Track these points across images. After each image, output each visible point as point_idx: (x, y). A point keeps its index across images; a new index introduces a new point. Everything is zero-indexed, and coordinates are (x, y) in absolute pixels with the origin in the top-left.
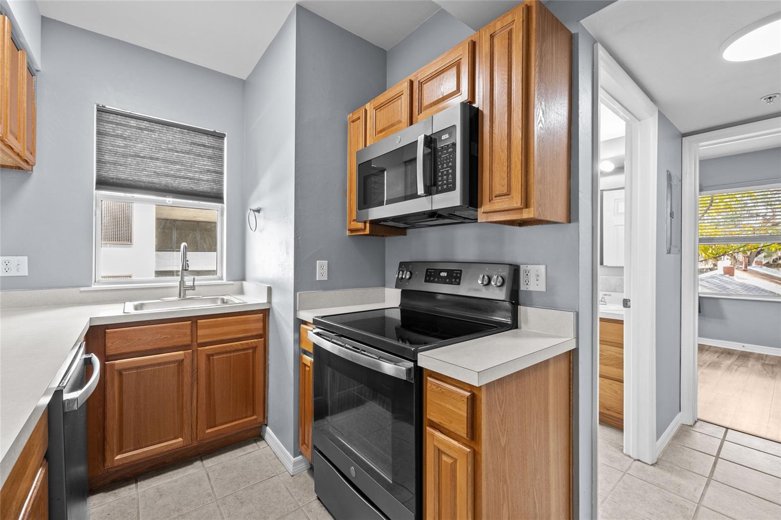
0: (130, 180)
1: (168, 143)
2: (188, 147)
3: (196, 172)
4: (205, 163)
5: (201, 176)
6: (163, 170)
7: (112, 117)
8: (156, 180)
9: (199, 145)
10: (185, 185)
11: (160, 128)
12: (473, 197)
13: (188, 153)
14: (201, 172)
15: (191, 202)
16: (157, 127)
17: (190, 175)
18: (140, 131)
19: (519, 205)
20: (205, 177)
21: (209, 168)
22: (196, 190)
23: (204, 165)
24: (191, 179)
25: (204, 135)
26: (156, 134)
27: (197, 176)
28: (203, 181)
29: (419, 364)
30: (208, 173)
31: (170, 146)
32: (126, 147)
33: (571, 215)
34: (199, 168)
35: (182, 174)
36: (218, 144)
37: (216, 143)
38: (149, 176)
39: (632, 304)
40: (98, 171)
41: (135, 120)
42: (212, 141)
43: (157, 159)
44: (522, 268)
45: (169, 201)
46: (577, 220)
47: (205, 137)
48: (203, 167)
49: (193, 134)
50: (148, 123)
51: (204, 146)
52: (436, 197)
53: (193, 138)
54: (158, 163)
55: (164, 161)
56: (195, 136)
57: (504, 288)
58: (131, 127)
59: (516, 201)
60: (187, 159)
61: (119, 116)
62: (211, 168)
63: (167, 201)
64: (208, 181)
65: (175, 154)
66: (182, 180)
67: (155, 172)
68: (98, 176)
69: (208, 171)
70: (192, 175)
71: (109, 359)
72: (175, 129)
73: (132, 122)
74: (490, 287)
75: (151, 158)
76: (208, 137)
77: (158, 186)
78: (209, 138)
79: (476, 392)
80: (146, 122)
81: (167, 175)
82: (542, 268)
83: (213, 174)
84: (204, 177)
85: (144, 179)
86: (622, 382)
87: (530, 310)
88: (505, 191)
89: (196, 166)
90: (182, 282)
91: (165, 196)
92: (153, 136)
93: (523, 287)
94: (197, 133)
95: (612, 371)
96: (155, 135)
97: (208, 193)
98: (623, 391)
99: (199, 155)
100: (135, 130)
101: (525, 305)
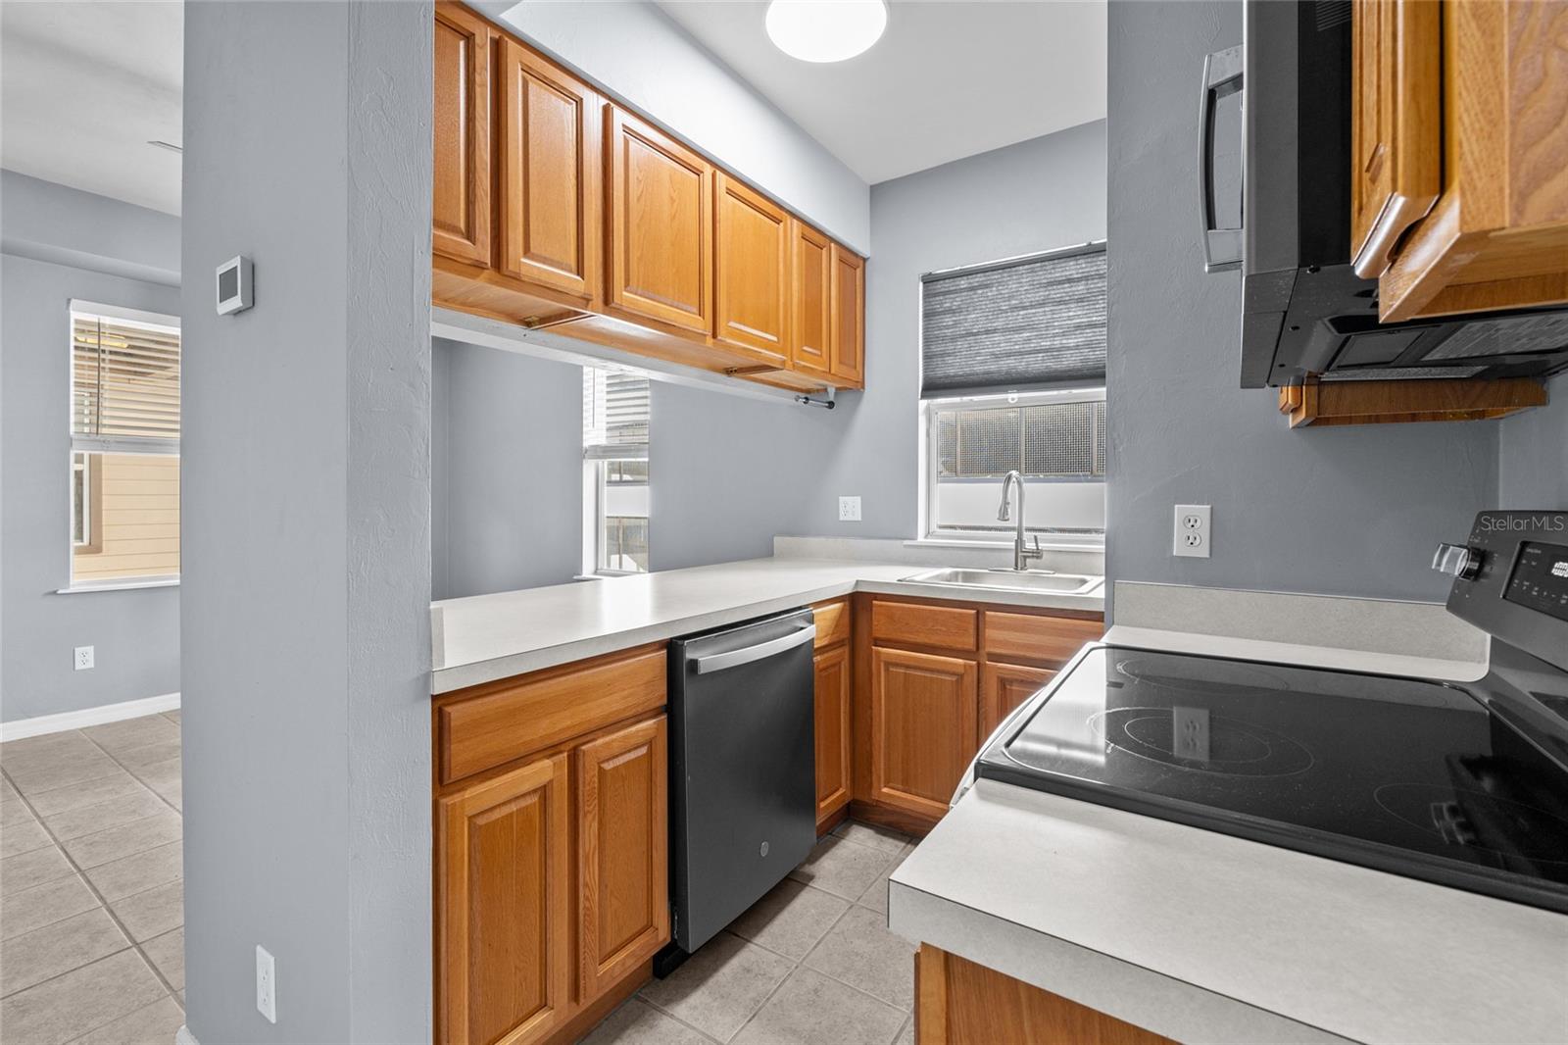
0: (961, 376)
1: (1010, 298)
2: (1042, 294)
3: (1055, 336)
4: (1071, 314)
5: (1064, 341)
6: (1004, 347)
7: (947, 285)
8: (993, 367)
9: (1060, 283)
10: (1036, 364)
11: (999, 276)
13: (1042, 304)
14: (1064, 334)
15: (1055, 393)
16: (995, 276)
17: (1046, 344)
18: (971, 293)
20: (1072, 342)
21: (1078, 321)
22: (1056, 371)
23: (1069, 318)
24: (1046, 351)
25: (1069, 259)
26: (994, 289)
27: (1057, 342)
28: (1069, 348)
30: (1078, 332)
31: (1014, 302)
32: (956, 324)
34: (1060, 327)
35: (1032, 345)
36: (1095, 268)
37: (1092, 267)
38: (985, 362)
40: (925, 370)
41: (965, 278)
42: (1084, 266)
43: (995, 331)
45: (1013, 399)
47: (1072, 263)
48: (1069, 322)
49: (1049, 265)
50: (982, 275)
51: (1069, 281)
53: (1050, 273)
54: (997, 337)
55: (1006, 330)
56: (1054, 268)
58: (962, 290)
60: (1040, 315)
61: (947, 281)
62: (1083, 320)
63: (1010, 401)
64: (1077, 347)
65: (1021, 313)
66: (1031, 358)
67: (993, 354)
68: (926, 378)
69: (1078, 327)
70: (1049, 343)
71: (879, 643)
72: (1021, 268)
73: (963, 282)
75: (987, 332)
76: (1077, 260)
77: (996, 376)
78: (1079, 262)
80: (979, 275)
81: (1009, 355)
83: (1088, 331)
84: (1070, 341)
85: (979, 369)
89: (1056, 324)
90: (1019, 541)
91: (1006, 392)
92: (989, 294)
94: (1056, 261)
96: (991, 293)
97: (1079, 370)
99: (1060, 303)
100: (965, 293)
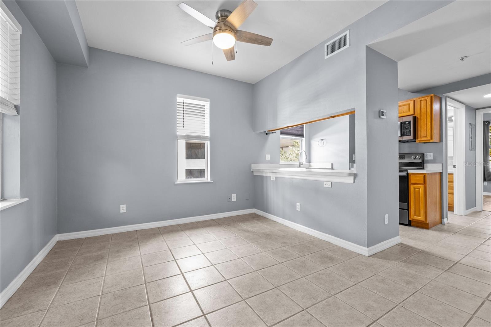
12: (415, 137)
19: (430, 139)
22: (298, 134)
29: (408, 172)
33: (441, 140)
38: (289, 130)
39: (456, 167)
44: (425, 154)
46: (442, 142)
52: (403, 137)
57: (421, 159)
59: (429, 138)
74: (416, 159)
77: (291, 133)
79: (425, 175)
81: (293, 130)
82: (432, 153)
83: (302, 129)
86: (453, 194)
87: (428, 164)
88: (425, 136)
90: (300, 163)
91: (293, 136)
93: (425, 159)
95: (451, 191)
97: (301, 134)
98: (453, 197)
101: (426, 163)
